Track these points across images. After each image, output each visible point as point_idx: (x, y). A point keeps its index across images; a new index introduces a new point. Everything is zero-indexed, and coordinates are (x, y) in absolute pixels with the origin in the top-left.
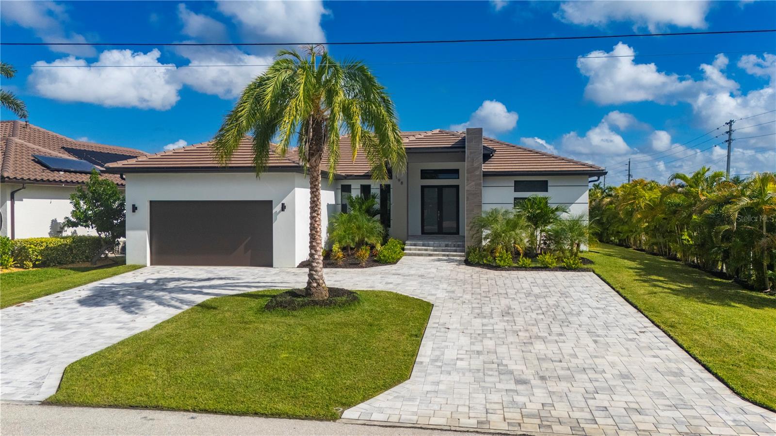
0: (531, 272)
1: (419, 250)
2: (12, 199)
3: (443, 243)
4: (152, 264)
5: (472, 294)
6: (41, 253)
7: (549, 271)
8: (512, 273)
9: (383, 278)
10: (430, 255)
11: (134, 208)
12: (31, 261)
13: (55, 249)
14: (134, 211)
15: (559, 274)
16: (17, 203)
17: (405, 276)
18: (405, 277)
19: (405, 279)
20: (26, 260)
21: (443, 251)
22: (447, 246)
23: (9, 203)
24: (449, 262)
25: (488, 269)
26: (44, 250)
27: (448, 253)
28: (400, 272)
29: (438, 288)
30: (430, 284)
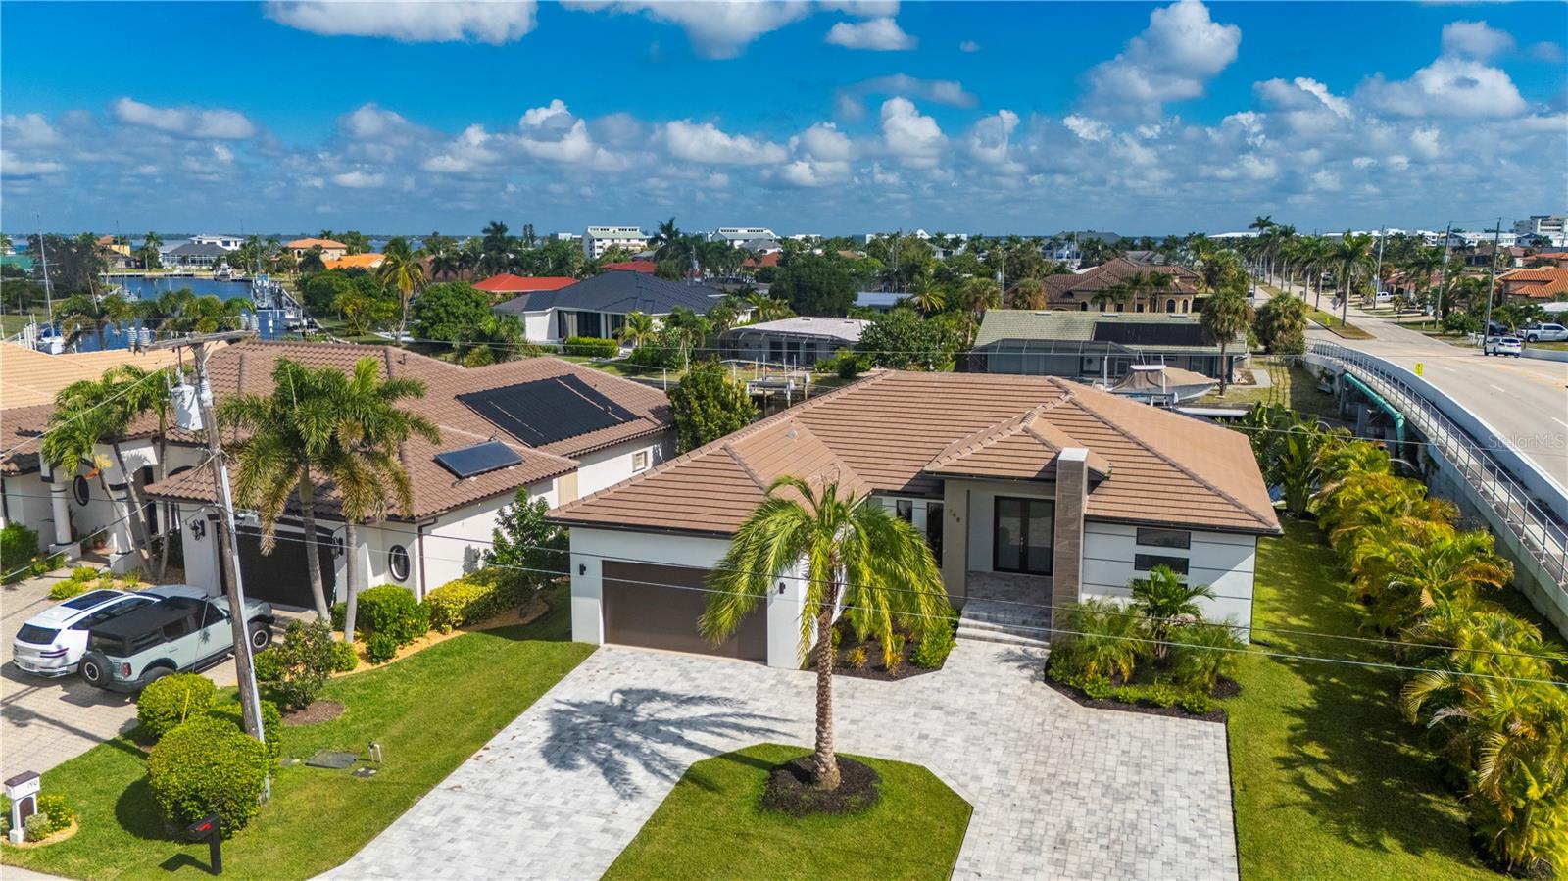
0: (1135, 714)
1: (982, 628)
2: (421, 536)
3: (1020, 619)
4: (606, 641)
5: (1032, 780)
6: (462, 611)
7: (1161, 714)
8: (1106, 717)
9: (918, 720)
10: (997, 641)
11: (583, 569)
12: (449, 623)
13: (477, 602)
14: (582, 574)
15: (1173, 724)
16: (426, 538)
17: (948, 714)
18: (951, 719)
19: (947, 724)
20: (444, 622)
21: (1018, 634)
22: (1024, 623)
23: (417, 541)
24: (1021, 668)
25: (1073, 699)
26: (465, 608)
27: (1024, 639)
28: (943, 698)
29: (987, 760)
30: (979, 745)
